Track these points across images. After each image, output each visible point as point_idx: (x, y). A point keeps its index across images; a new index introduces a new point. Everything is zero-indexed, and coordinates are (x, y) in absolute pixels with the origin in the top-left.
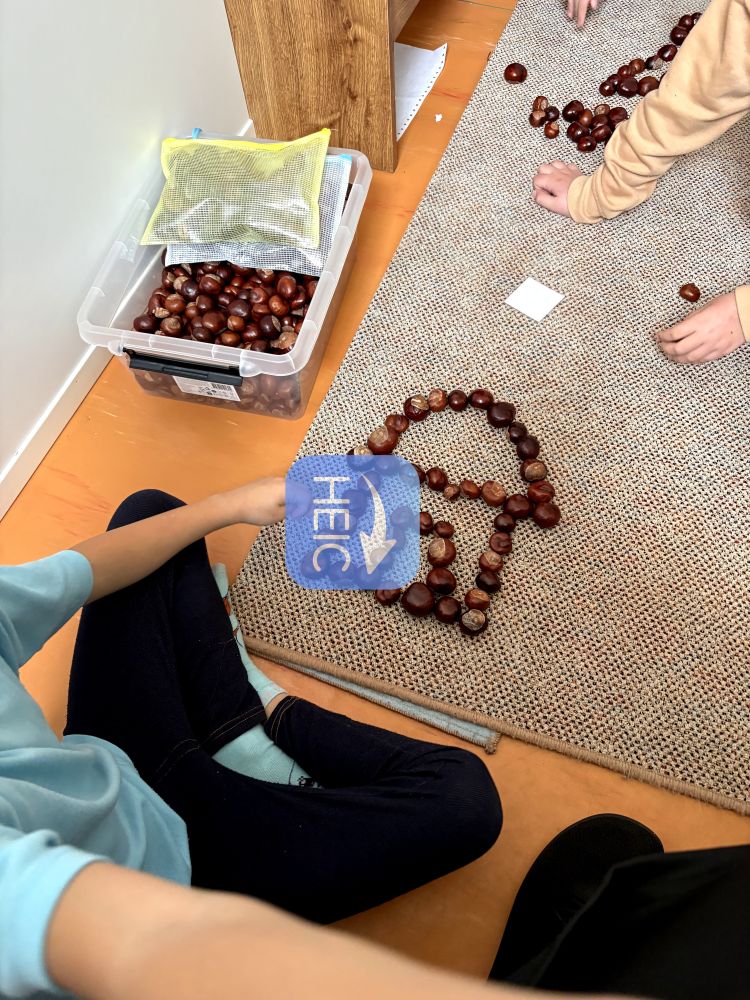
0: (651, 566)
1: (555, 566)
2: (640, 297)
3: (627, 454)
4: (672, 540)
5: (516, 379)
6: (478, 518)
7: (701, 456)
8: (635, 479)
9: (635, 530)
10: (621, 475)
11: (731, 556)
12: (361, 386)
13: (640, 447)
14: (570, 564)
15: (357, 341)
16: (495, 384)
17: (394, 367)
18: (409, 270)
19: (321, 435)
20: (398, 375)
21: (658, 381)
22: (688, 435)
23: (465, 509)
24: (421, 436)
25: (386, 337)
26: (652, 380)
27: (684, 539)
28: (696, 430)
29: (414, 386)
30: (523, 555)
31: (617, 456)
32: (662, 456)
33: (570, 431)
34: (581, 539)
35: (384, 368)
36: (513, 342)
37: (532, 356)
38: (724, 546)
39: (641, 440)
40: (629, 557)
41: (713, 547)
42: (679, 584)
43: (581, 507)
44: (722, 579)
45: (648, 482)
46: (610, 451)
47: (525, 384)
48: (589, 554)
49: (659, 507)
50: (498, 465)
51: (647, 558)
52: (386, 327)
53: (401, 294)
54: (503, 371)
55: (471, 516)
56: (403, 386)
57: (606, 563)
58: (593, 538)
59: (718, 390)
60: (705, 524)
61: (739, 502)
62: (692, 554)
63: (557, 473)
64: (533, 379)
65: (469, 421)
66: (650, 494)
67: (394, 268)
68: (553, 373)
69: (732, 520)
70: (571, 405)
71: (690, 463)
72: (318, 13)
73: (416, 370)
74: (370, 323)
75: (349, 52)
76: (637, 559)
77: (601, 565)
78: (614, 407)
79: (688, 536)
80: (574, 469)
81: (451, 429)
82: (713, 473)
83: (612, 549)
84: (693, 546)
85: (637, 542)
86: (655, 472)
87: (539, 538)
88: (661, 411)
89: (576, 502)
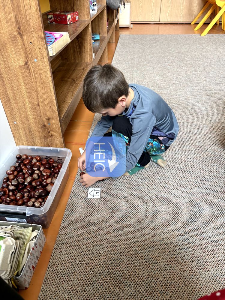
0: (180, 287)
1: (149, 297)
2: (147, 192)
3: (159, 245)
4: (184, 275)
5: (118, 226)
6: (117, 283)
7: (182, 240)
8: (164, 254)
9: (171, 274)
10: (160, 253)
11: (204, 275)
12: (66, 239)
13: (162, 242)
14: (154, 294)
15: (63, 224)
16: (111, 229)
17: (77, 230)
18: (76, 196)
19: (54, 262)
20: (79, 233)
21: (161, 218)
22: (175, 234)
23: (112, 281)
24: (90, 254)
25: (72, 220)
26: (159, 218)
27: (187, 273)
28: (177, 232)
29: (85, 235)
30: (137, 295)
31: (156, 246)
32: (170, 243)
33: (139, 241)
34: (154, 282)
35: (74, 231)
36: (114, 213)
37: (121, 217)
38: (200, 272)
39: (162, 239)
40: (172, 286)
41: (197, 273)
42: (192, 292)
43: (151, 269)
44: (204, 286)
45: (169, 254)
46: (154, 245)
47: (121, 227)
48: (159, 288)
49: (175, 263)
50: (119, 259)
51: (178, 284)
52: (72, 217)
53: (75, 204)
54: (113, 224)
55: (115, 283)
56: (81, 236)
57: (165, 290)
58: (158, 281)
59: (179, 216)
60: (192, 266)
61: (199, 254)
62: (192, 278)
63: (140, 257)
64: (123, 225)
65: (106, 244)
66: (171, 258)
67: (71, 197)
68: (129, 222)
69: (199, 262)
70: (137, 232)
71: (179, 244)
72: (40, 130)
73: (85, 230)
74: (66, 216)
75: (50, 138)
76: (175, 286)
77: (164, 292)
78: (150, 229)
79: (188, 272)
80: (144, 255)
81: (100, 249)
82: (187, 245)
83: (166, 284)
84: (191, 275)
85: (173, 279)
86: (170, 250)
87: (141, 286)
88: (165, 227)
89: (148, 268)
